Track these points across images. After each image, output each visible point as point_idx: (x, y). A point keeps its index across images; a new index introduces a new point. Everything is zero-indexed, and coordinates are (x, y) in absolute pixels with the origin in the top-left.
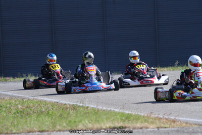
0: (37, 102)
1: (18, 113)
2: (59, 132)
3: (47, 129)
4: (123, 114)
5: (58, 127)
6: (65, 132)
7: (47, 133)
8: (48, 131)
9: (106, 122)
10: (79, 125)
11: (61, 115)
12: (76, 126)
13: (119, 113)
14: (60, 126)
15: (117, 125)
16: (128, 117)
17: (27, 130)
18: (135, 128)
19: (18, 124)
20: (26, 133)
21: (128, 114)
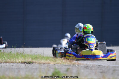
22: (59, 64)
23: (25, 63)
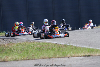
0: (47, 44)
1: (38, 49)
2: (58, 58)
3: (52, 57)
4: (89, 49)
5: (58, 56)
6: (61, 58)
7: (52, 59)
8: (52, 58)
9: (81, 53)
10: (68, 55)
11: (59, 50)
12: (67, 55)
13: (87, 48)
15: (87, 54)
16: (92, 50)
17: (42, 58)
18: (96, 56)
19: (38, 55)
20: (42, 59)
21: (92, 49)
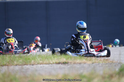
14: (17, 61)
22: (95, 63)
23: (59, 63)
